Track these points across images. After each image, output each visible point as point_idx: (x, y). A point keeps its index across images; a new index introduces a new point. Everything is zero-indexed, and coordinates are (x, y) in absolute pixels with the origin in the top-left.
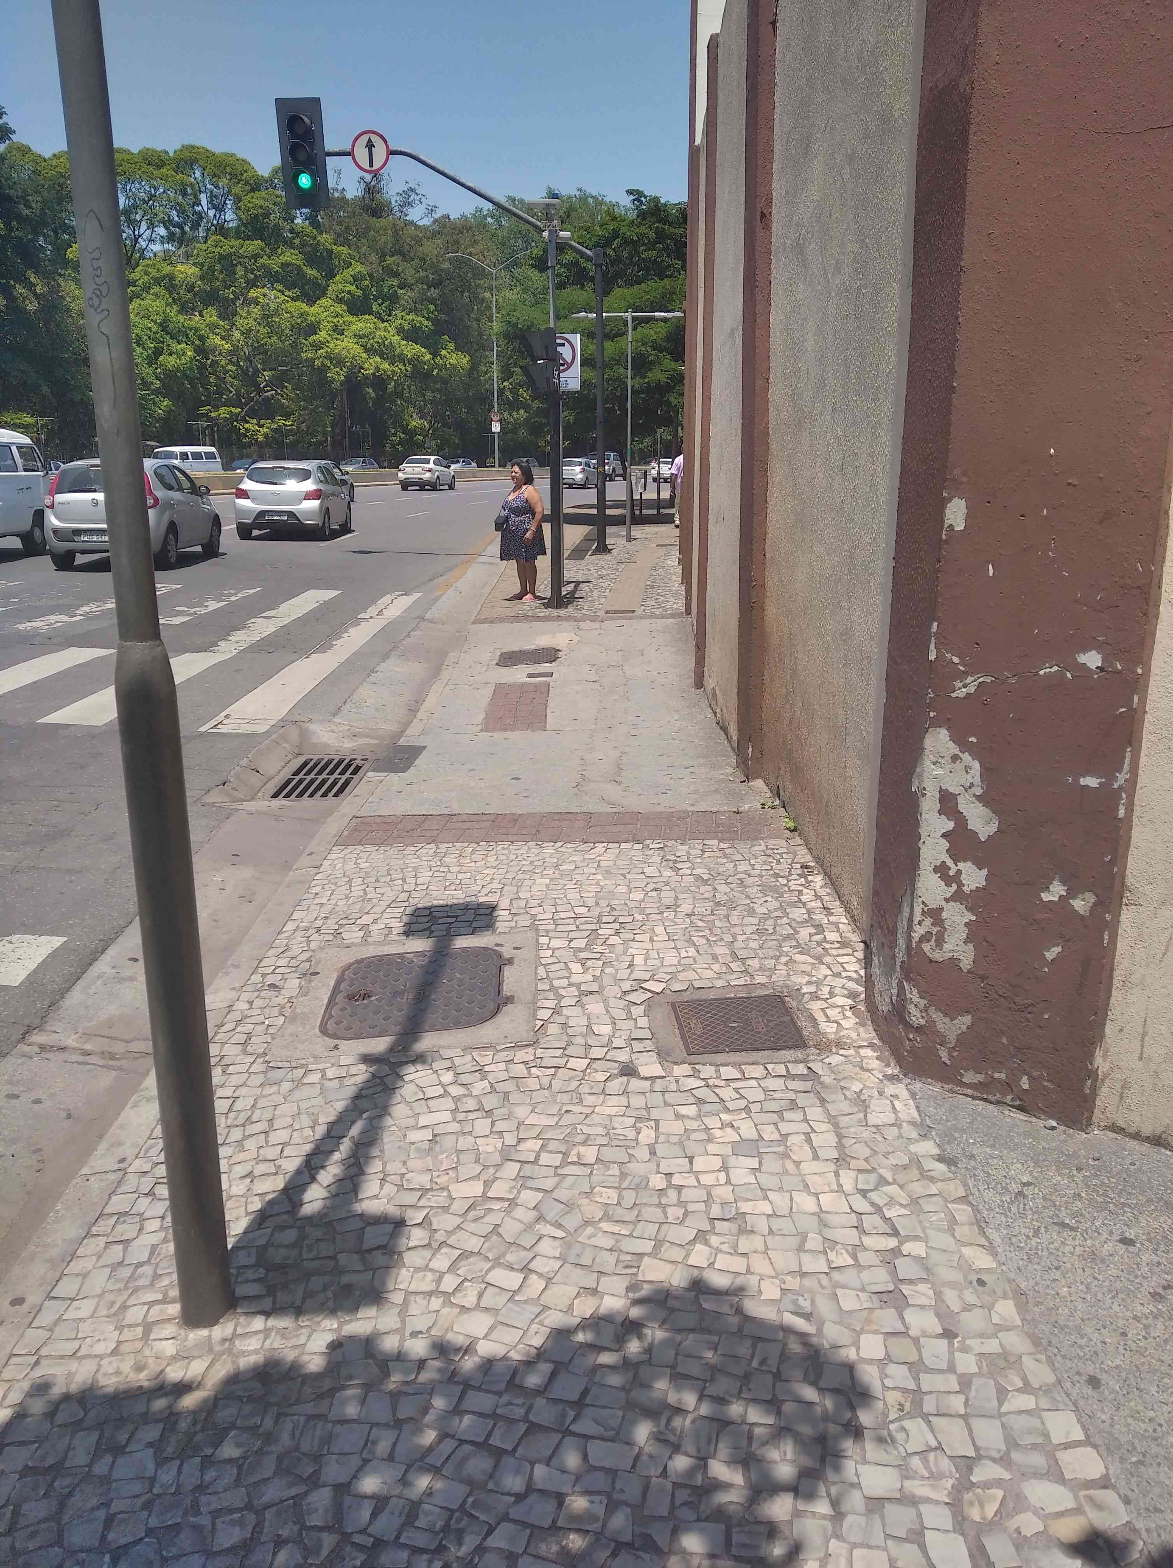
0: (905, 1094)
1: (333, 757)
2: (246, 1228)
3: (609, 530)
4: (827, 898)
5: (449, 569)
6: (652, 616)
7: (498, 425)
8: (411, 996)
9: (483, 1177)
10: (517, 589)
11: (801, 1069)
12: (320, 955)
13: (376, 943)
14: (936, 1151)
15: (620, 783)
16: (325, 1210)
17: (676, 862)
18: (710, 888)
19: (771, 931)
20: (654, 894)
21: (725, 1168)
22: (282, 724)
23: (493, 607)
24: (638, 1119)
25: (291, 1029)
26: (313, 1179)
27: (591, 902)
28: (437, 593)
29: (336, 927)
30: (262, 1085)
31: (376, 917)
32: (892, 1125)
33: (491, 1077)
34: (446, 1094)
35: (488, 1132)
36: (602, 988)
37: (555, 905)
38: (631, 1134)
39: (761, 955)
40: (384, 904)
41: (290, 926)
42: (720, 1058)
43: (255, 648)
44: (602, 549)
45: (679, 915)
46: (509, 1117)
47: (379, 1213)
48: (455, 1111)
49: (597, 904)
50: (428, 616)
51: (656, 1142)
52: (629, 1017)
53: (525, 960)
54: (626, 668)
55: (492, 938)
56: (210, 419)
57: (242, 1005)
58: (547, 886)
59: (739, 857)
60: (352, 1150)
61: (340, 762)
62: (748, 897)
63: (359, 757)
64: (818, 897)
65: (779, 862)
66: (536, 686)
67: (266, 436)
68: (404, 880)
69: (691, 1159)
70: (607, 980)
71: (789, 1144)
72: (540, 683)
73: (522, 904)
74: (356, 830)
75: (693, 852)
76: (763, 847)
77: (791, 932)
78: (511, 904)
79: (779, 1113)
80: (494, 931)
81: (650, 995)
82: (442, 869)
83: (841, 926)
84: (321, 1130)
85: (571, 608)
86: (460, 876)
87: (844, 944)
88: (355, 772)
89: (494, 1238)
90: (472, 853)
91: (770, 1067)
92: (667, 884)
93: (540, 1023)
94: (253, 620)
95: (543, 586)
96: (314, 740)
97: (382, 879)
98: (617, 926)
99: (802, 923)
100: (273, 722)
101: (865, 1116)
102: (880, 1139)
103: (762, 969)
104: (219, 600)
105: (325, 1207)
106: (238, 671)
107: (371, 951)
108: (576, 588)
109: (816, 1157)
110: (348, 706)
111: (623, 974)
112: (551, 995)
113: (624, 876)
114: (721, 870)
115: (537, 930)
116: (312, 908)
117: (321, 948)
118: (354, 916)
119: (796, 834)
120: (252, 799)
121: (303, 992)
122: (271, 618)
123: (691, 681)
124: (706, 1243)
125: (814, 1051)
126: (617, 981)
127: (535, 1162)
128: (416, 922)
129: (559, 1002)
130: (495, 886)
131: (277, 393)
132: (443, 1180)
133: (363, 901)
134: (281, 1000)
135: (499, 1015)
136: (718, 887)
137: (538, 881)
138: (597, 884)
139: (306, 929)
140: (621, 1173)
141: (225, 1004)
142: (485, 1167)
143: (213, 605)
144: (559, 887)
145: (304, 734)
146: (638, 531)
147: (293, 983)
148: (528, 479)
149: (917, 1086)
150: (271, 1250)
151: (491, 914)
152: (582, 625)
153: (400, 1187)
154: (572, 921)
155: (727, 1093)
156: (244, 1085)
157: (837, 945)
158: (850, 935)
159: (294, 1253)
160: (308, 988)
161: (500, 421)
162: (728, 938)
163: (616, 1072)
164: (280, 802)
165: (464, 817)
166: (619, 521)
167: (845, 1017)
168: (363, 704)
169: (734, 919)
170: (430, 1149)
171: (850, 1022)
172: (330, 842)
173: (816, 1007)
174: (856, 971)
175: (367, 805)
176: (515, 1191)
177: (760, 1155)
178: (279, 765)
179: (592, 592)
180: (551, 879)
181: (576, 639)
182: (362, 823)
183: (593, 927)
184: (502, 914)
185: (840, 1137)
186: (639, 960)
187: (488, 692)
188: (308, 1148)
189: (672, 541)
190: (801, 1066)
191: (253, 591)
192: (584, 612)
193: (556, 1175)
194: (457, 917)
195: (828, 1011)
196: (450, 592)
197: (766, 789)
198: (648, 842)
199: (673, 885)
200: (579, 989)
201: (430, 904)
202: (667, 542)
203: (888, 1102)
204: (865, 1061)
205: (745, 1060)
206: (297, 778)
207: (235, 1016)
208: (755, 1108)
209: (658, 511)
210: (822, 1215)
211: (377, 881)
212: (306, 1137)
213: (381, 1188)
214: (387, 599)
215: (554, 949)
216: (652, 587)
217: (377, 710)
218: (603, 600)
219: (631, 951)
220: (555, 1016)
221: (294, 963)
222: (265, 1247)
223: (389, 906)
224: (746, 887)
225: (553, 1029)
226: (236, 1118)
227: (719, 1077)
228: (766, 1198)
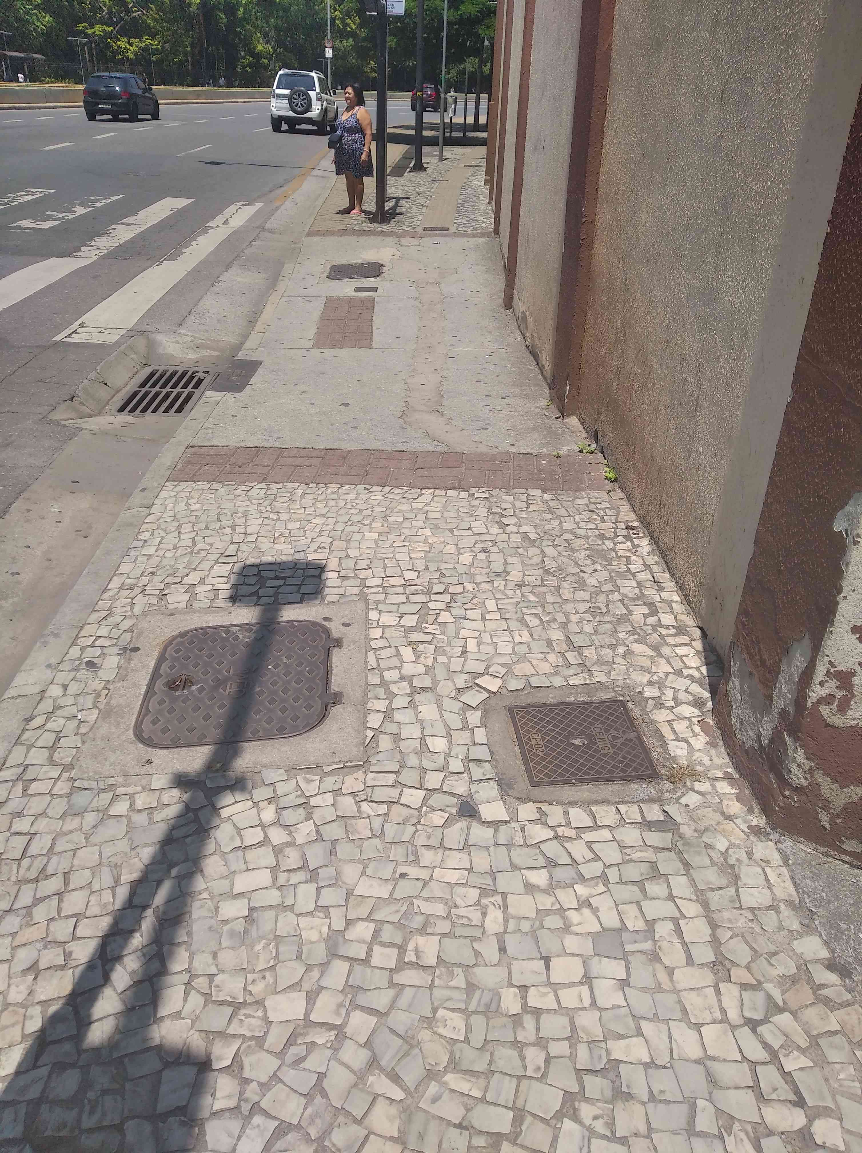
0: (776, 858)
1: (177, 368)
2: (20, 1065)
3: (426, 149)
4: (655, 568)
5: (287, 181)
6: (465, 235)
7: (331, 51)
8: (234, 686)
9: (306, 986)
10: (345, 203)
11: (654, 813)
12: (144, 624)
13: (201, 610)
14: (825, 954)
15: (442, 414)
16: (117, 1037)
17: (502, 516)
18: (537, 551)
19: (604, 610)
20: (482, 556)
21: (587, 980)
22: (131, 334)
23: (325, 220)
24: (484, 892)
25: (104, 729)
26: (106, 979)
27: (420, 565)
28: (277, 204)
29: (162, 586)
30: (64, 816)
31: (202, 574)
32: (769, 908)
33: (317, 815)
34: (266, 841)
35: (312, 907)
36: (435, 682)
37: (384, 567)
38: (475, 916)
39: (597, 643)
40: (213, 558)
41: (115, 583)
42: (568, 792)
43: (114, 254)
44: (419, 167)
45: (510, 585)
46: (336, 882)
47: (180, 1046)
48: (275, 870)
49: (427, 567)
50: (268, 226)
51: (505, 932)
52: (465, 727)
53: (354, 642)
54: (442, 285)
55: (320, 608)
56: (87, 36)
57: (55, 691)
58: (376, 542)
59: (563, 512)
60: (154, 929)
61: (184, 374)
62: (576, 563)
63: (201, 370)
64: (647, 567)
65: (603, 521)
66: (362, 302)
67: (135, 54)
68: (233, 527)
69: (547, 960)
70: (440, 673)
71: (657, 936)
72: (366, 298)
73: (351, 564)
74: (189, 462)
75: (518, 504)
76: (586, 501)
77: (625, 611)
78: (340, 564)
79: (640, 884)
80: (323, 599)
81: (486, 695)
82: (272, 516)
83: (674, 604)
84: (123, 892)
85: (393, 223)
86: (290, 526)
87: (681, 630)
88: (196, 386)
89: (319, 1099)
90: (302, 496)
91: (623, 808)
92: (495, 544)
93: (370, 734)
94: (114, 226)
95: (368, 201)
96: (160, 351)
97: (212, 526)
98: (447, 598)
99: (634, 599)
100: (123, 332)
101: (737, 891)
102: (758, 929)
103: (600, 662)
104: (84, 205)
105: (117, 1030)
106: (95, 277)
107: (196, 621)
108: (397, 203)
109: (690, 960)
110: (192, 317)
111: (456, 664)
112: (381, 692)
113: (451, 531)
114: (547, 527)
115: (366, 601)
116: (140, 559)
117: (145, 614)
118: (182, 572)
119: (616, 485)
120: (99, 414)
121: (122, 675)
122: (129, 224)
123: (501, 301)
124: (576, 1118)
125: (667, 785)
126: (451, 674)
127: (366, 961)
128: (244, 584)
129: (391, 703)
130: (324, 540)
131: (143, 14)
132: (258, 989)
133: (191, 552)
134: (97, 685)
135: (327, 721)
136: (546, 550)
137: (368, 535)
138: (426, 541)
139: (132, 588)
140: (468, 983)
141: (37, 689)
142: (309, 968)
143: (80, 211)
144: (388, 544)
145: (151, 345)
146: (450, 152)
147: (113, 661)
148: (360, 101)
149: (788, 844)
150: (44, 1107)
151: (319, 576)
152: (404, 241)
153: (207, 997)
154: (401, 590)
155: (579, 850)
156: (44, 814)
157: (673, 631)
158: (684, 617)
159: (71, 1116)
160: (126, 669)
161: (333, 48)
162: (561, 618)
163: (454, 811)
164: (126, 418)
165: (295, 452)
166: (433, 142)
167: (695, 735)
168: (207, 315)
169: (567, 595)
170: (246, 931)
171: (700, 742)
172: (163, 476)
173: (661, 716)
174: (697, 668)
175: (203, 431)
176: (343, 1012)
177: (625, 957)
178: (126, 376)
179: (411, 208)
180: (380, 534)
181: (398, 254)
182: (195, 453)
183: (422, 598)
184: (331, 578)
185: (714, 926)
186: (472, 645)
187: (320, 305)
188: (105, 923)
189: (477, 162)
190: (656, 807)
191: (117, 198)
192: (404, 227)
193: (392, 984)
194: (285, 578)
195: (675, 724)
196: (288, 204)
197: (581, 428)
198: (474, 490)
199: (501, 545)
200: (411, 684)
201: (257, 561)
202: (473, 163)
203: (759, 870)
204: (725, 802)
205: (595, 797)
206: (143, 390)
207: (46, 706)
208: (613, 874)
209: (464, 134)
210: (709, 1063)
211: (207, 528)
212: (105, 905)
213: (185, 1000)
214: (233, 208)
215: (384, 628)
216: (463, 205)
217: (219, 321)
218: (420, 217)
219: (463, 633)
220: (387, 724)
221: (115, 633)
222: (37, 1103)
223: (217, 562)
224: (573, 551)
225: (385, 743)
226: (29, 869)
227: (568, 824)
228: (640, 1033)
